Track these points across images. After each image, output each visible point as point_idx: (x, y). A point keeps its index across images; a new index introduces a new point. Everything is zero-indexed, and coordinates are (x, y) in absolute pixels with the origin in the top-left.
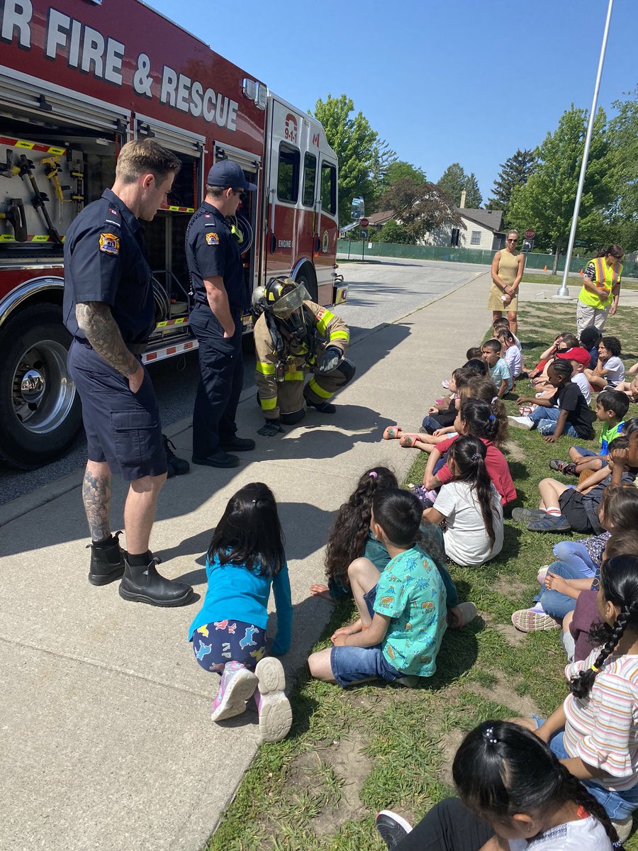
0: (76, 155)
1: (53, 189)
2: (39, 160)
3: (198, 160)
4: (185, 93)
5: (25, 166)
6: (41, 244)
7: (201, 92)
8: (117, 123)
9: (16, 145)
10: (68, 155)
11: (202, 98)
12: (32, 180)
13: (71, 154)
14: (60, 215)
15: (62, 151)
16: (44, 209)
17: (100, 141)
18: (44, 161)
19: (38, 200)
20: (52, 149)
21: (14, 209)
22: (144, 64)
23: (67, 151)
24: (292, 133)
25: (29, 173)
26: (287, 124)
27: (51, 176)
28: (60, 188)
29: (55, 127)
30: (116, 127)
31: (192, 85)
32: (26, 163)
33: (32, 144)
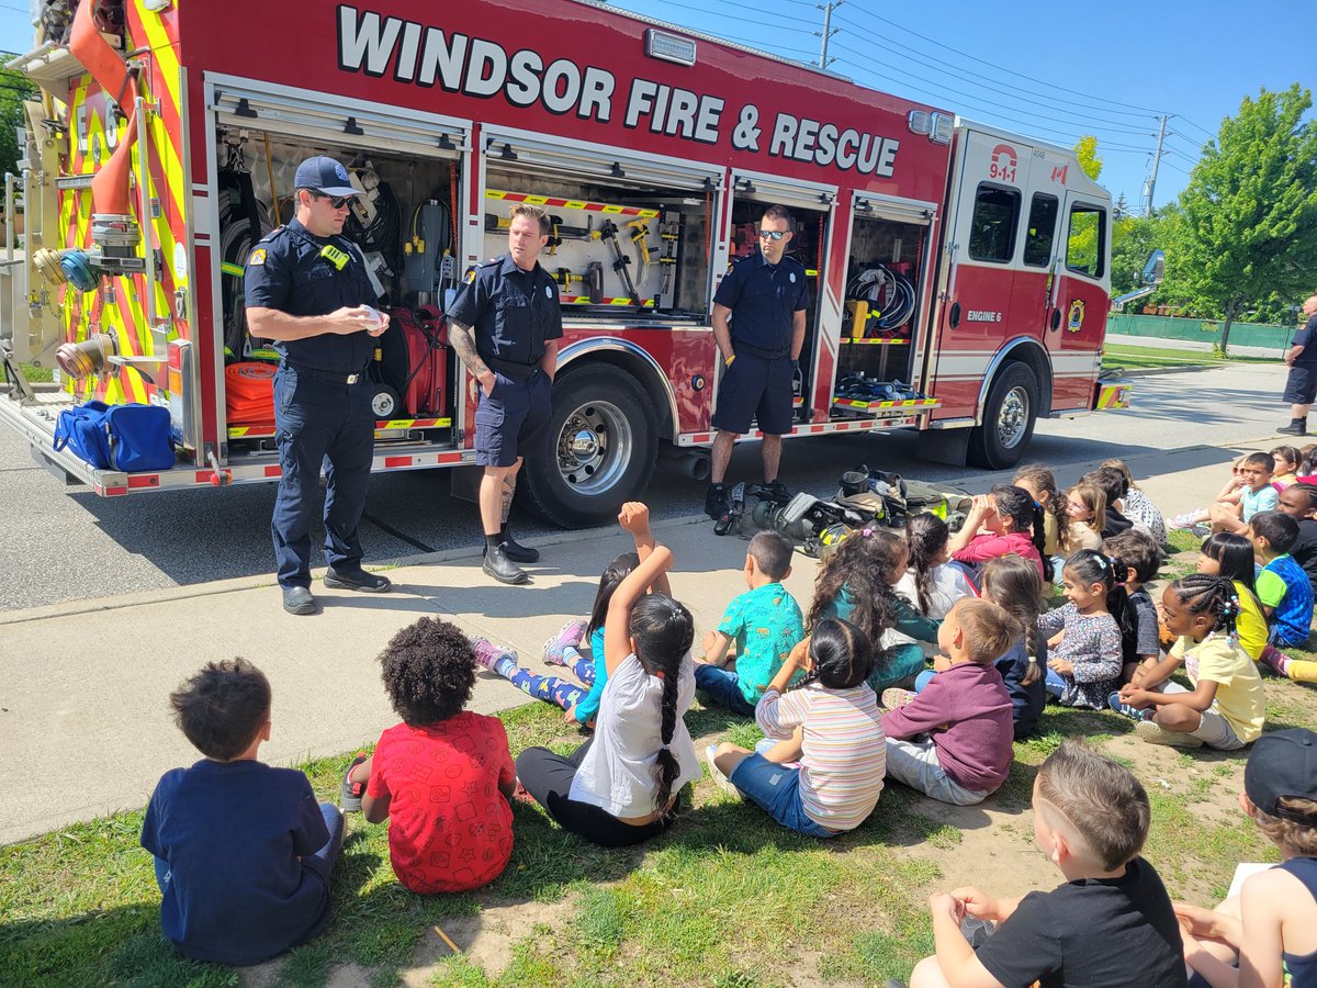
0: (672, 216)
1: (640, 252)
2: (625, 224)
3: (827, 215)
4: (811, 140)
5: (608, 230)
6: (623, 308)
7: (835, 136)
8: (707, 181)
9: (604, 210)
10: (662, 218)
11: (836, 141)
12: (616, 243)
13: (665, 216)
14: (645, 277)
15: (655, 213)
16: (626, 273)
17: (687, 201)
18: (631, 225)
19: (621, 263)
20: (643, 212)
21: (593, 273)
22: (750, 116)
23: (661, 213)
24: (1004, 170)
25: (614, 238)
26: (995, 159)
27: (636, 238)
28: (646, 251)
29: (651, 190)
30: (703, 186)
31: (819, 131)
32: (610, 227)
33: (621, 208)
